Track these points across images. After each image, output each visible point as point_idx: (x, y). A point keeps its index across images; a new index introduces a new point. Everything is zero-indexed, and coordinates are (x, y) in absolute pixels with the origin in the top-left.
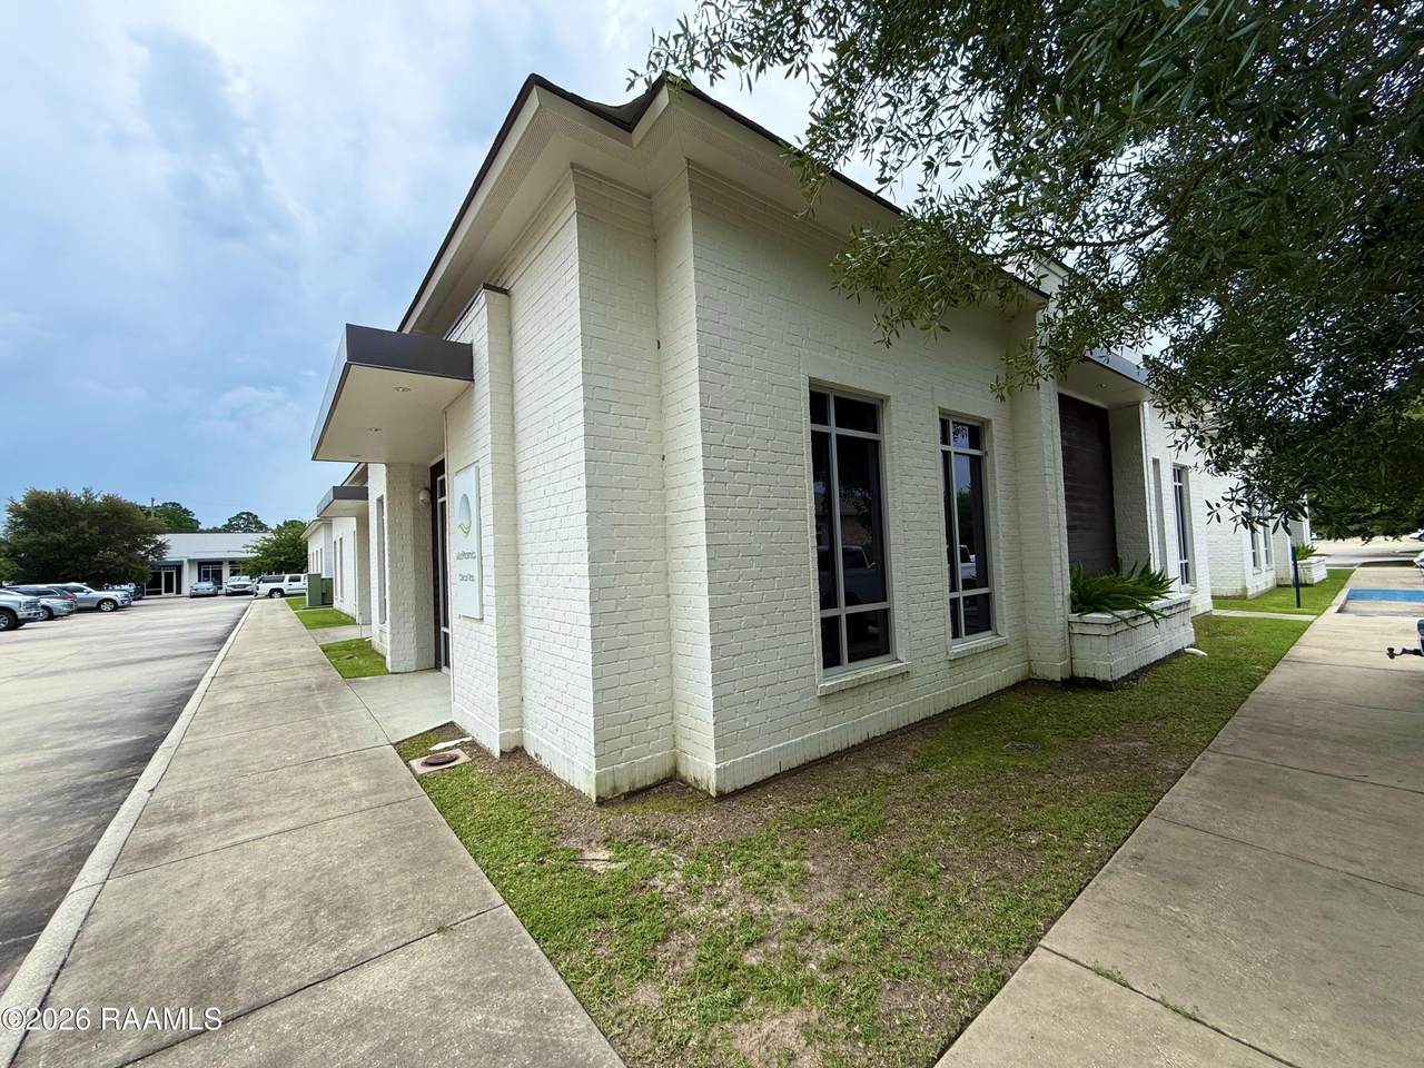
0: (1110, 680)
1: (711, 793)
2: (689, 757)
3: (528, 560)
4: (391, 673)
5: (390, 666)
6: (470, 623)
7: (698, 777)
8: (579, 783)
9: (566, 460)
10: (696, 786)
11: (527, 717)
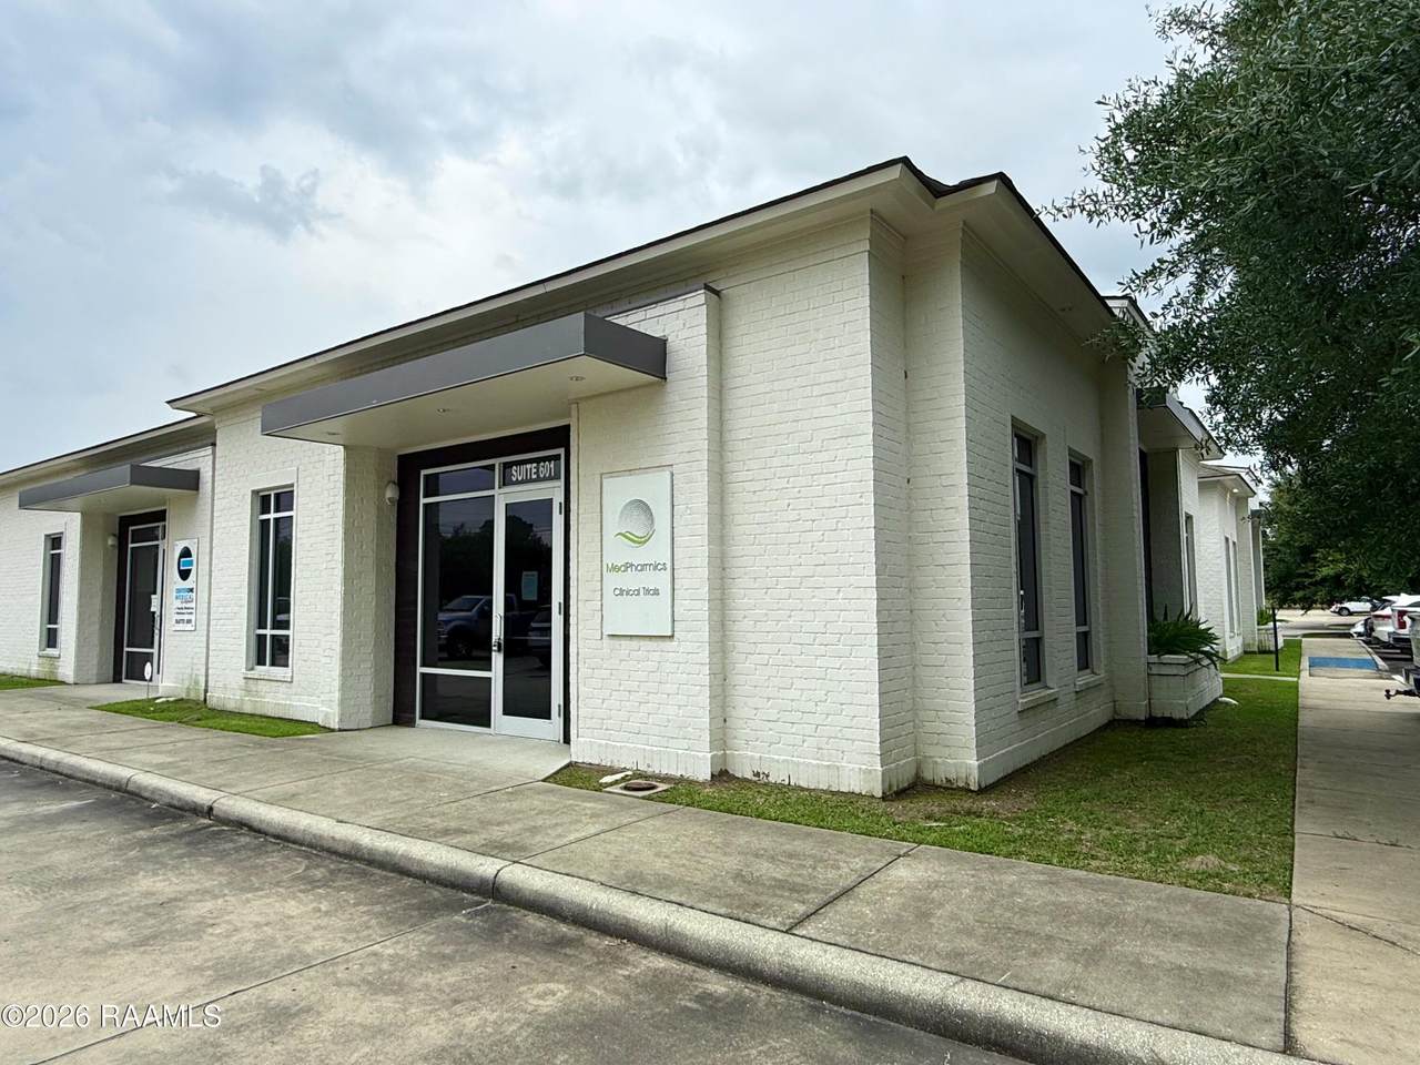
0: (1186, 717)
1: (972, 788)
2: (939, 760)
3: (745, 574)
4: (340, 730)
5: (337, 720)
6: (635, 644)
7: (952, 776)
8: (849, 785)
9: (836, 476)
10: (948, 785)
11: (735, 738)
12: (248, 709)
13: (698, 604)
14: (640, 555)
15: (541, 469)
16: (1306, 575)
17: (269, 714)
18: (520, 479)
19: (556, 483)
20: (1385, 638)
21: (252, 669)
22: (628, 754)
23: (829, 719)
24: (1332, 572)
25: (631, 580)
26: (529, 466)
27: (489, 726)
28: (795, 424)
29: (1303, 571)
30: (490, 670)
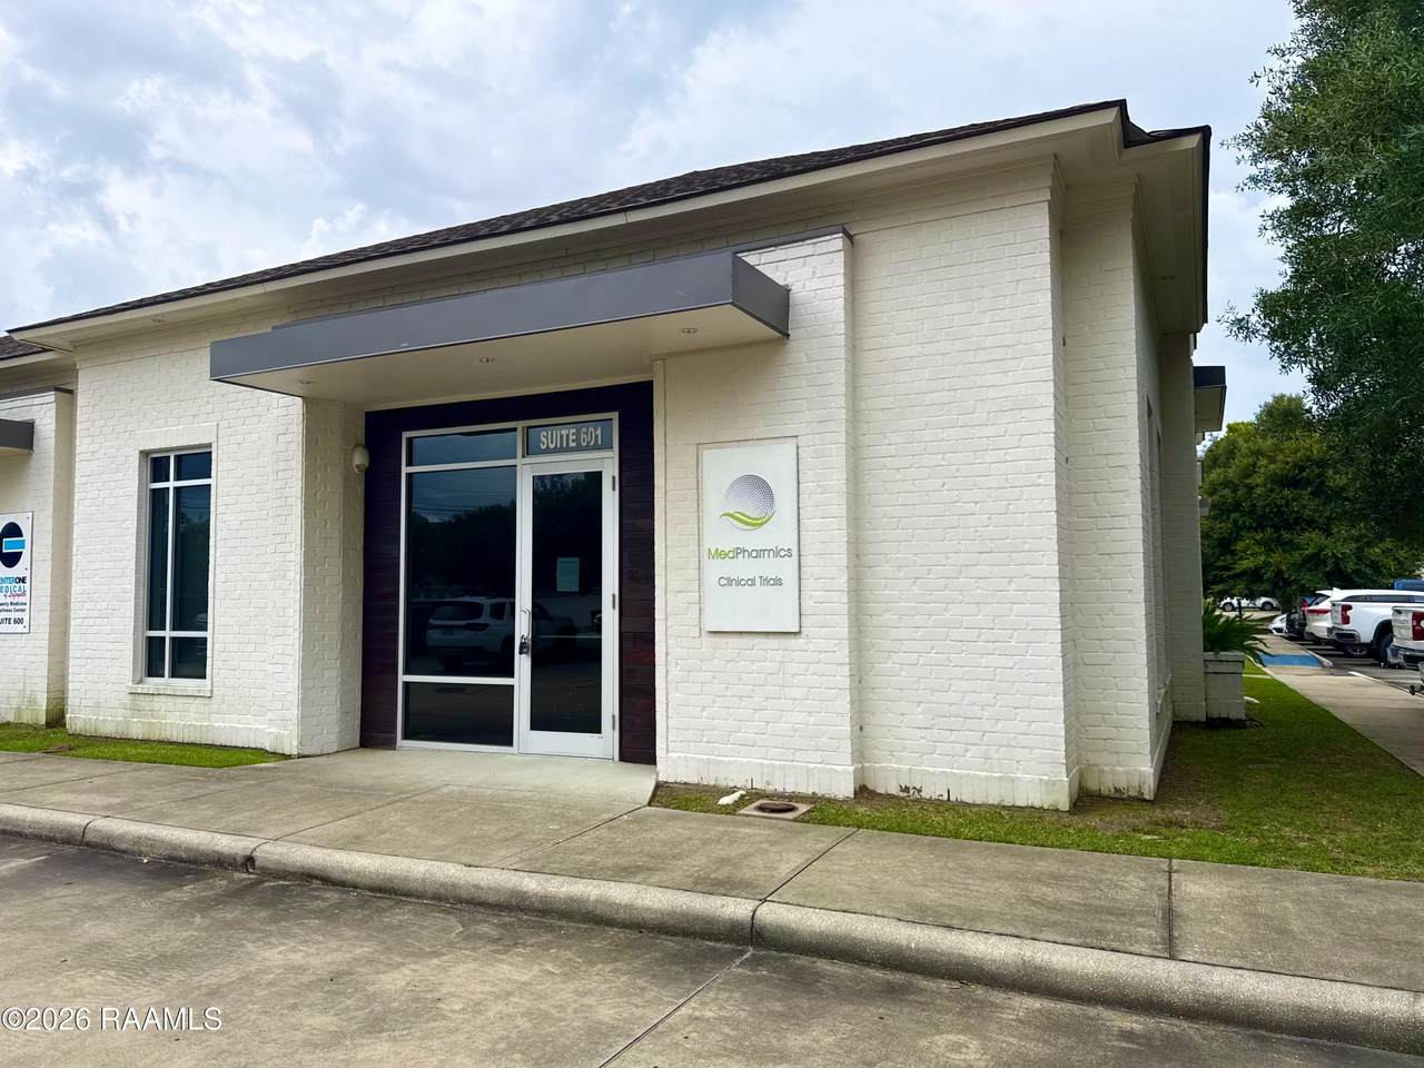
1: (1147, 797)
2: (1106, 768)
3: (887, 562)
4: (300, 756)
5: (295, 744)
6: (746, 641)
7: (1122, 784)
8: (1027, 799)
9: (1005, 454)
10: (1118, 795)
11: (876, 748)
12: (136, 732)
13: (835, 596)
14: (754, 540)
15: (583, 436)
16: (1226, 568)
17: (174, 739)
18: (552, 446)
19: (608, 454)
20: (1324, 634)
21: (140, 682)
22: (739, 768)
23: (1000, 725)
24: (1252, 565)
25: (744, 568)
26: (564, 432)
27: (510, 743)
28: (952, 393)
29: (1222, 564)
30: (513, 676)
